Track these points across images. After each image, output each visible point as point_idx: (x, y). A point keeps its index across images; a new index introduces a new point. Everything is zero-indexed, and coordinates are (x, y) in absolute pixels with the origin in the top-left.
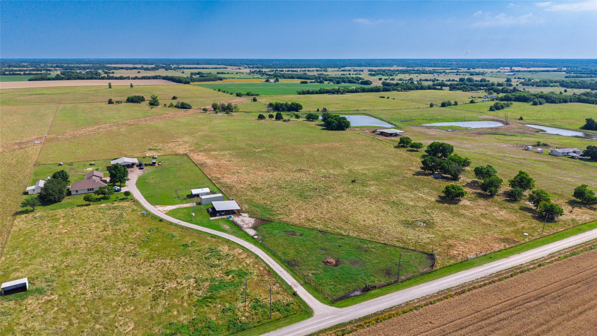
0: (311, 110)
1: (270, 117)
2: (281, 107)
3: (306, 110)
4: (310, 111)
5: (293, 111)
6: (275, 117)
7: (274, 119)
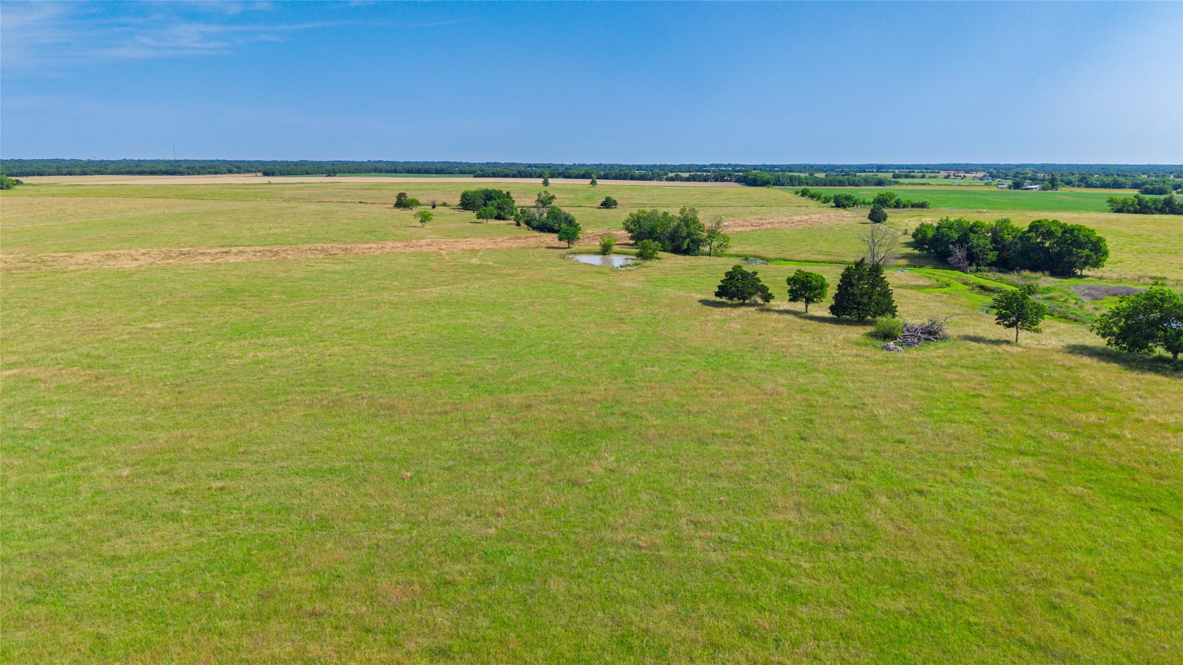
0: (1172, 276)
1: (794, 296)
2: (963, 240)
3: (1131, 273)
4: (1156, 281)
5: (1034, 268)
6: (829, 300)
7: (822, 309)
